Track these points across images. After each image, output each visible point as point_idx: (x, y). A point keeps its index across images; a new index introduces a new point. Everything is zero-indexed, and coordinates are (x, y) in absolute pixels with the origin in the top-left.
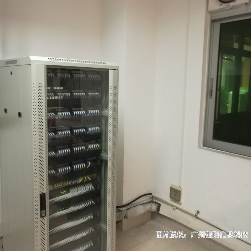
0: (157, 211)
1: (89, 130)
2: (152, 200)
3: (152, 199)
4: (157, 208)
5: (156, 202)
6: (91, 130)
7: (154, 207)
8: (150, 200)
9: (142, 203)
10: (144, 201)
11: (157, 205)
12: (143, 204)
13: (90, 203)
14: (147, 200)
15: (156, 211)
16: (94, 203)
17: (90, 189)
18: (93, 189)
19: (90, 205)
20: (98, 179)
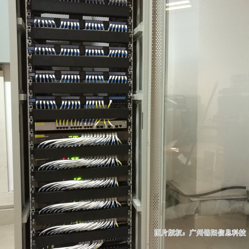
1: (110, 53)
2: (246, 197)
3: (248, 196)
6: (113, 53)
7: (248, 208)
8: (243, 197)
9: (228, 198)
14: (238, 196)
16: (119, 161)
17: (113, 140)
18: (117, 140)
19: (112, 163)
20: (130, 130)
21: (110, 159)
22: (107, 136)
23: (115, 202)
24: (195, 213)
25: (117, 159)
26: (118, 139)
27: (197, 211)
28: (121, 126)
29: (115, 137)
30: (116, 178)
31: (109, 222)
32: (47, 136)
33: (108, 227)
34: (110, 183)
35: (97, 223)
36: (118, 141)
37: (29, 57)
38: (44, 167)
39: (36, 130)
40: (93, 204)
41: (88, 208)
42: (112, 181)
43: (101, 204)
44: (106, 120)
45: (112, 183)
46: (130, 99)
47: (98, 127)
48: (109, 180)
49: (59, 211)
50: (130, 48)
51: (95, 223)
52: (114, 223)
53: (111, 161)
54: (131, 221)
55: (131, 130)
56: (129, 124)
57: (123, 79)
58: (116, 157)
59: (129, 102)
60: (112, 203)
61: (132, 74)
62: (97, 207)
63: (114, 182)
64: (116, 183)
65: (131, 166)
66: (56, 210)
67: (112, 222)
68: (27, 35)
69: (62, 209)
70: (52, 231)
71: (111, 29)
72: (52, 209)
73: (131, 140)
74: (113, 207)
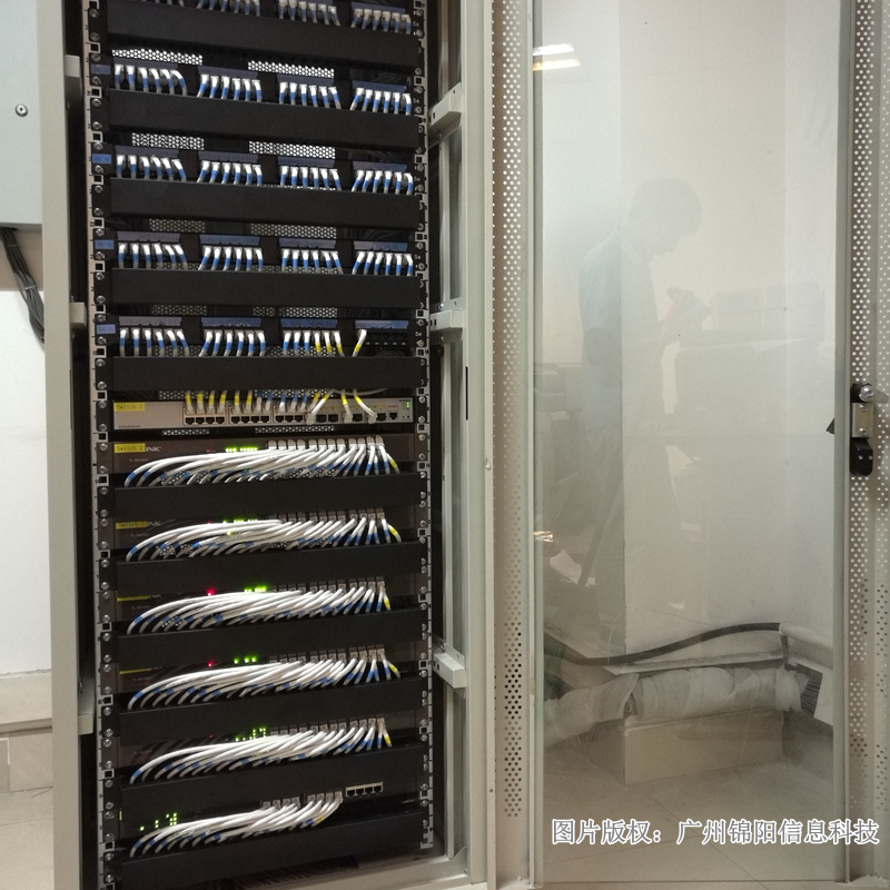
0: (803, 706)
1: (359, 178)
2: (781, 657)
3: (786, 654)
4: (803, 696)
5: (800, 669)
6: (367, 178)
7: (788, 689)
8: (770, 657)
9: (727, 661)
10: (739, 655)
11: (805, 681)
12: (733, 666)
13: (372, 523)
14: (757, 654)
15: (798, 707)
16: (391, 528)
17: (373, 459)
18: (385, 460)
19: (370, 532)
20: (422, 427)
21: (363, 520)
22: (353, 447)
23: (380, 665)
24: (627, 714)
25: (384, 522)
26: (386, 457)
27: (633, 708)
28: (394, 415)
29: (377, 450)
30: (382, 585)
31: (361, 729)
32: (156, 449)
33: (360, 748)
34: (364, 600)
35: (321, 734)
36: (389, 462)
37: (94, 186)
38: (146, 549)
39: (116, 428)
40: (309, 671)
41: (292, 685)
42: (369, 592)
43: (334, 669)
44: (347, 397)
45: (371, 601)
46: (422, 330)
47: (320, 417)
48: (361, 589)
49: (197, 697)
50: (419, 168)
51: (315, 734)
52: (376, 733)
53: (367, 528)
54: (430, 729)
55: (427, 428)
56: (419, 409)
57: (399, 262)
58: (381, 515)
59: (419, 338)
60: (369, 665)
61: (427, 249)
62: (323, 679)
63: (376, 597)
64: (384, 598)
65: (429, 546)
66: (187, 694)
67: (371, 730)
68: (88, 114)
69: (208, 691)
70: (175, 764)
71: (360, 104)
72: (175, 690)
73: (426, 459)
74: (373, 678)
